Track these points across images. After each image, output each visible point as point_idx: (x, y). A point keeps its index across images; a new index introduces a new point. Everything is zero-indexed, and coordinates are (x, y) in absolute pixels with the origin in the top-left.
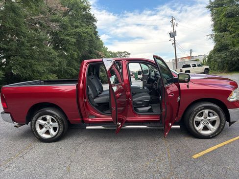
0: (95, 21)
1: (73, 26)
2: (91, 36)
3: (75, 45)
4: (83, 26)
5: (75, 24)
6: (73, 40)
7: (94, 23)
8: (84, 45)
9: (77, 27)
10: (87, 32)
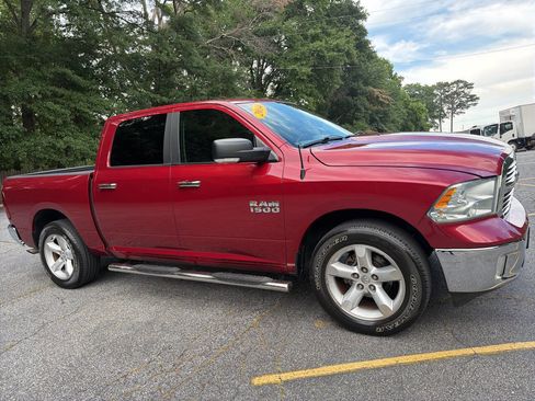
0: (363, 17)
1: (306, 38)
2: (348, 54)
3: (311, 81)
4: (328, 35)
5: (311, 31)
6: (304, 69)
7: (361, 22)
8: (332, 77)
9: (315, 38)
10: (337, 46)
